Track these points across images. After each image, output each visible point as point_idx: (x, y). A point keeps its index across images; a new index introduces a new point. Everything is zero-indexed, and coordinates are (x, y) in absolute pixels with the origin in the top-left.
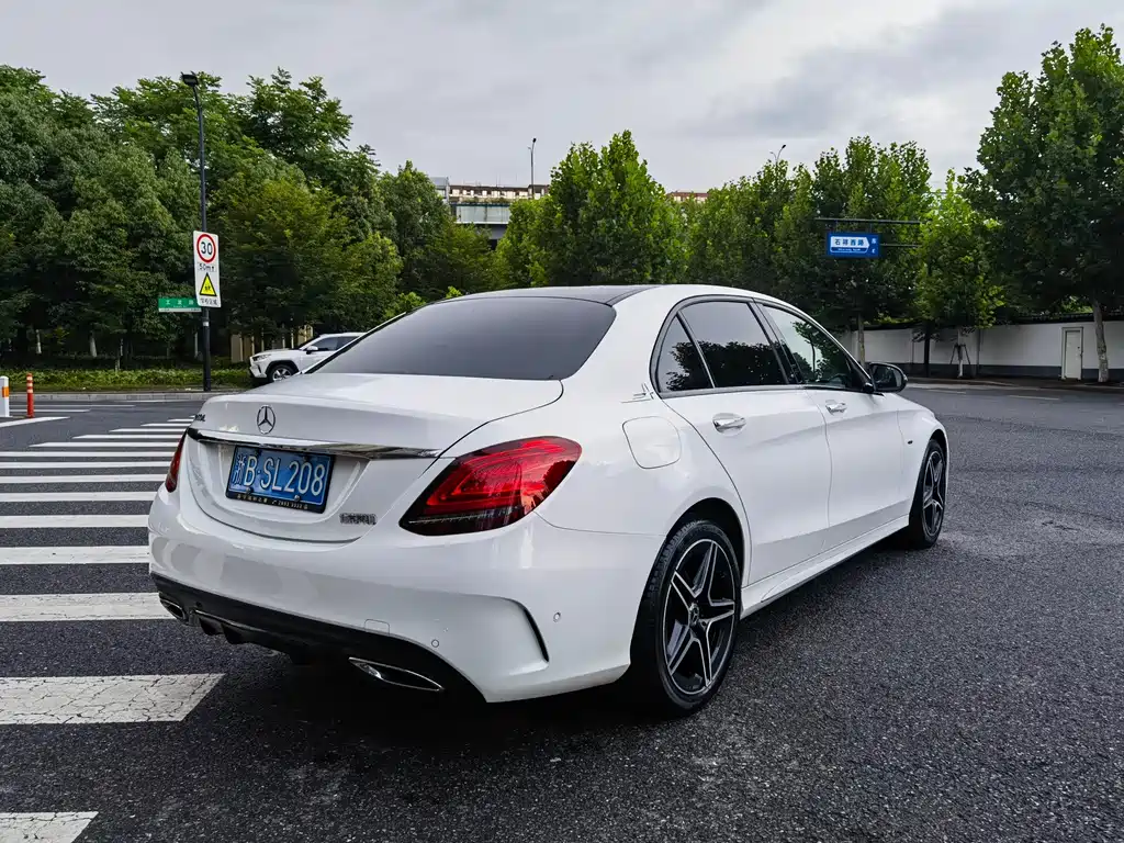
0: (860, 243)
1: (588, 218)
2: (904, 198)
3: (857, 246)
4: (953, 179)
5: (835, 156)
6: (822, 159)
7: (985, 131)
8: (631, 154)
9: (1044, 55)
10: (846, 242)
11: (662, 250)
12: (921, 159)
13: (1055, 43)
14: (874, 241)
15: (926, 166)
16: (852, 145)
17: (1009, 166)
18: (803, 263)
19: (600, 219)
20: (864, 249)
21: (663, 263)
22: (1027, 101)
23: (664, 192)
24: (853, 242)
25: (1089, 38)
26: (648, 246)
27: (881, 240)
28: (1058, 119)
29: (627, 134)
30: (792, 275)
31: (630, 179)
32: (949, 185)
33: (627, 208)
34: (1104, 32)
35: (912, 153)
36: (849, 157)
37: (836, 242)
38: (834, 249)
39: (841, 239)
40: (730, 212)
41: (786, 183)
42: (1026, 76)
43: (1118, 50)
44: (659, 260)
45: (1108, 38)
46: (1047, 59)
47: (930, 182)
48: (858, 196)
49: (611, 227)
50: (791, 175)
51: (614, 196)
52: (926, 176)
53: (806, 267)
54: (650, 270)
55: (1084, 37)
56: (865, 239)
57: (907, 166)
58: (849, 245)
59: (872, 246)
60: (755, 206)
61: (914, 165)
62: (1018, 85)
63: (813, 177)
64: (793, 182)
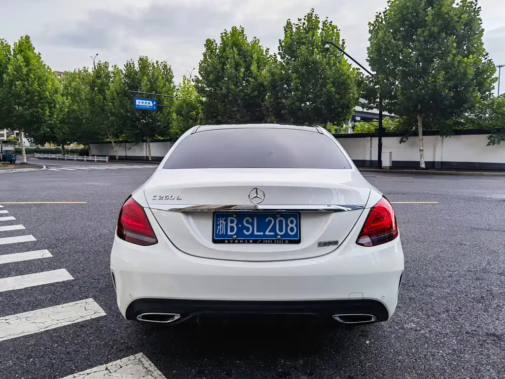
0: (148, 104)
1: (9, 80)
2: (165, 85)
3: (147, 105)
4: (185, 80)
5: (133, 63)
6: (127, 64)
7: (200, 61)
8: (30, 48)
9: (221, 34)
10: (143, 103)
11: (54, 100)
12: (170, 69)
13: (225, 30)
14: (155, 103)
15: (172, 72)
16: (141, 59)
17: (211, 77)
18: (122, 111)
19: (18, 81)
20: (150, 106)
21: (55, 107)
22: (216, 51)
23: (51, 70)
24: (146, 103)
25: (236, 30)
26: (46, 97)
27: (157, 103)
28: (229, 60)
29: (27, 37)
30: (116, 116)
31: (34, 61)
32: (184, 82)
33: (33, 76)
34: (241, 29)
35: (165, 66)
36: (140, 64)
37: (139, 102)
38: (138, 105)
39: (141, 101)
40: (79, 84)
41: (109, 72)
42: (215, 41)
43: (246, 37)
44: (52, 105)
45: (243, 31)
46: (222, 36)
47: (173, 80)
48: (145, 83)
49: (24, 86)
50: (110, 69)
51: (25, 70)
52: (172, 77)
53: (124, 113)
54: (48, 110)
55: (234, 29)
56: (151, 102)
57: (164, 72)
58: (144, 104)
59: (154, 105)
60: (94, 82)
61: (167, 71)
62: (212, 45)
63: (124, 72)
64: (112, 72)
